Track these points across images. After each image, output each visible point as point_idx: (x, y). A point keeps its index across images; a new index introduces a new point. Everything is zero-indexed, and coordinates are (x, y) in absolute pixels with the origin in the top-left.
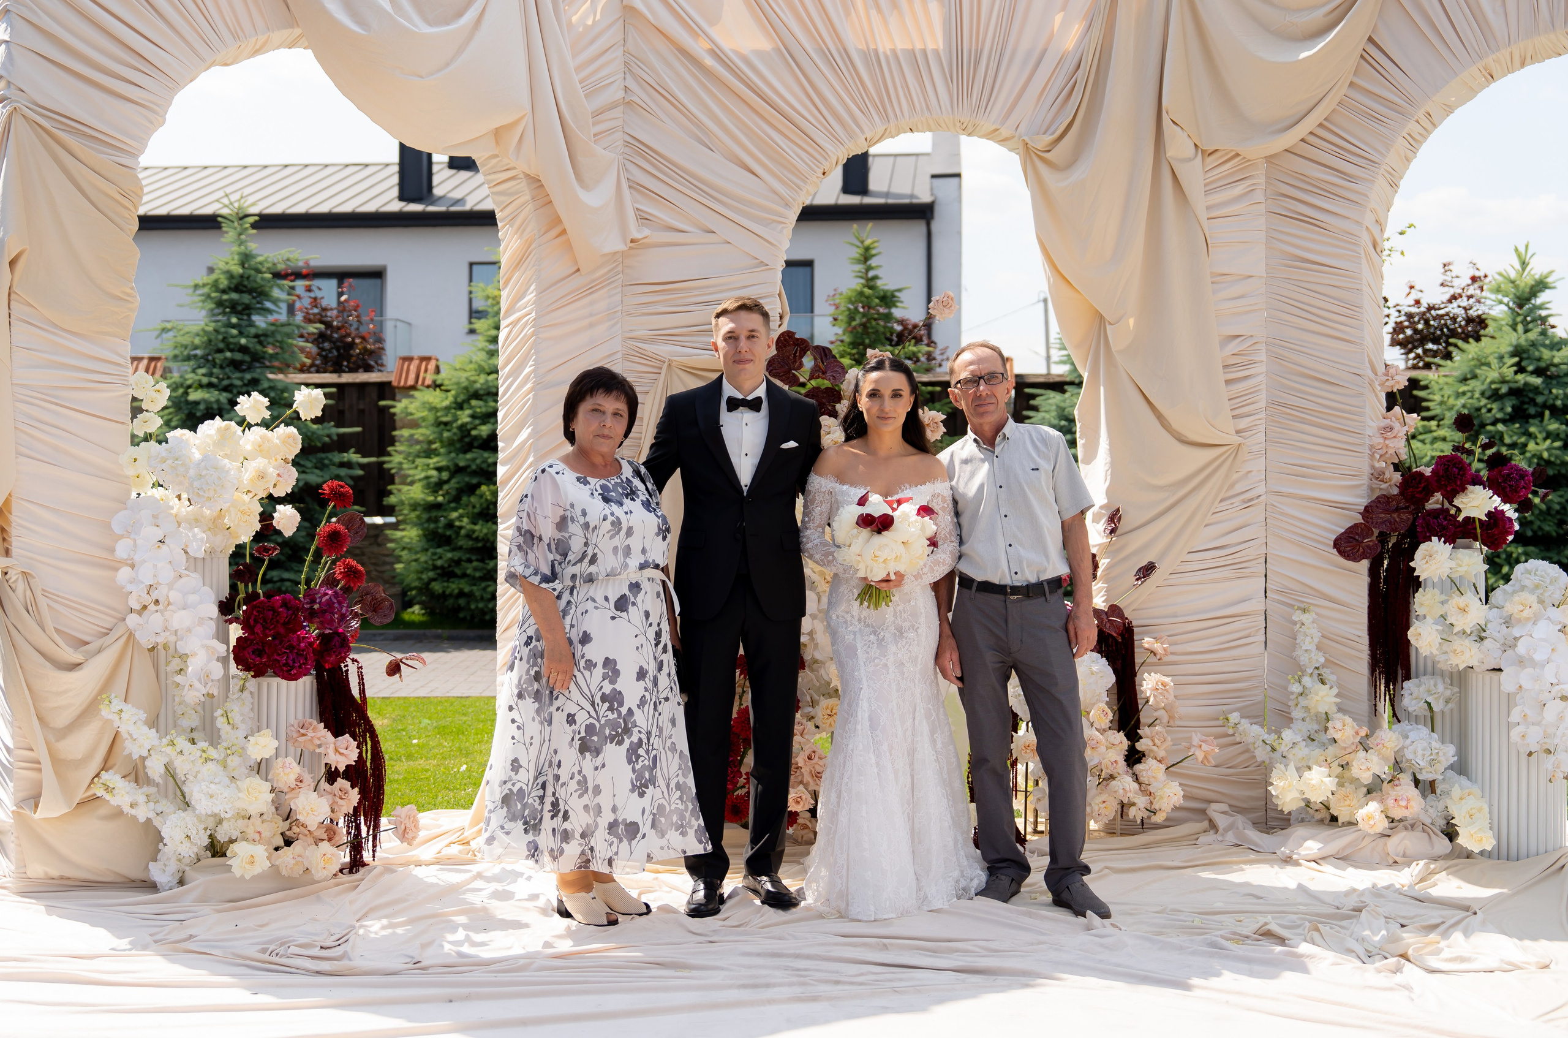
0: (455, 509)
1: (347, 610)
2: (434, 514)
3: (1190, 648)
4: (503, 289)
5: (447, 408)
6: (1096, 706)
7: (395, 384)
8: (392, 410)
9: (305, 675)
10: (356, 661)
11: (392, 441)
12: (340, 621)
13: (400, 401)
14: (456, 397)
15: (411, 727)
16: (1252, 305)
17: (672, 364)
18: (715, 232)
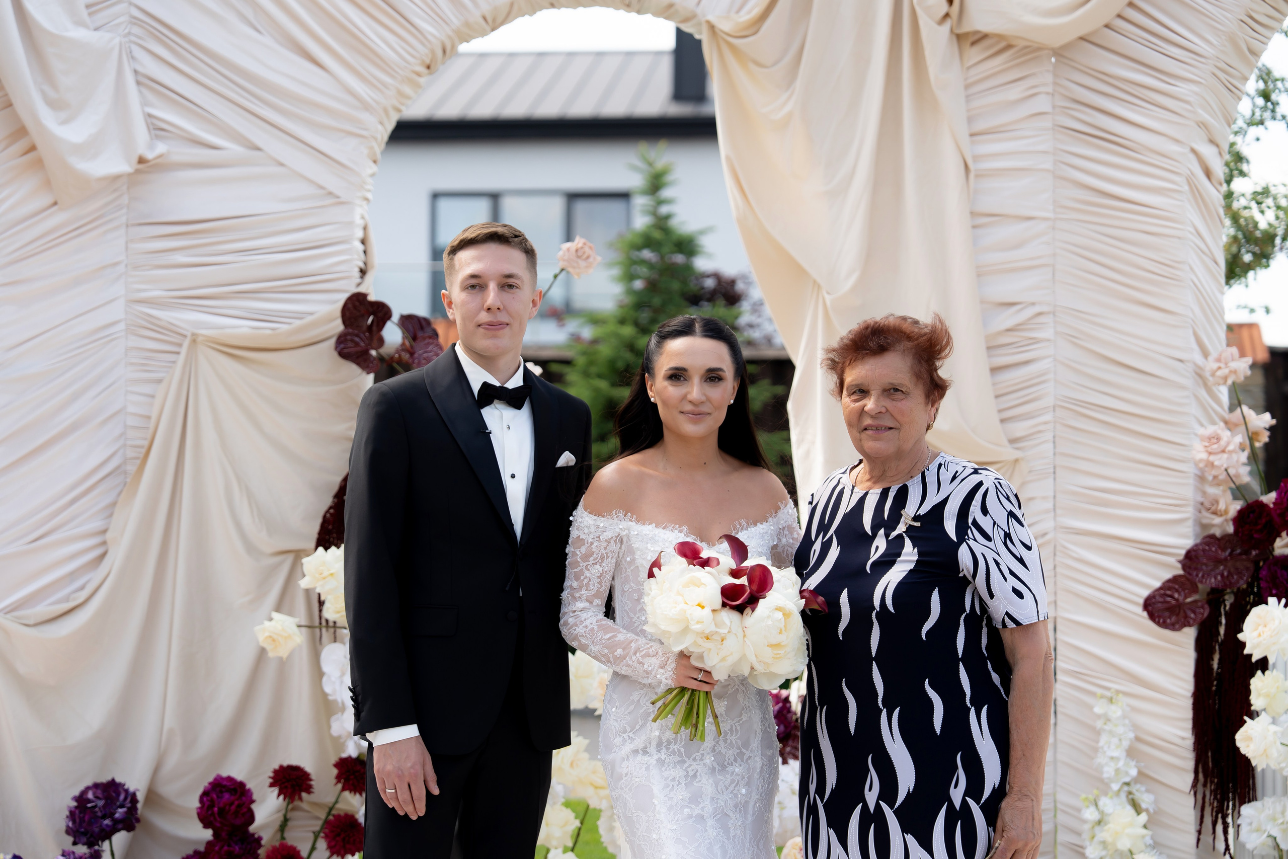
16: (1032, 259)
17: (198, 340)
18: (260, 149)
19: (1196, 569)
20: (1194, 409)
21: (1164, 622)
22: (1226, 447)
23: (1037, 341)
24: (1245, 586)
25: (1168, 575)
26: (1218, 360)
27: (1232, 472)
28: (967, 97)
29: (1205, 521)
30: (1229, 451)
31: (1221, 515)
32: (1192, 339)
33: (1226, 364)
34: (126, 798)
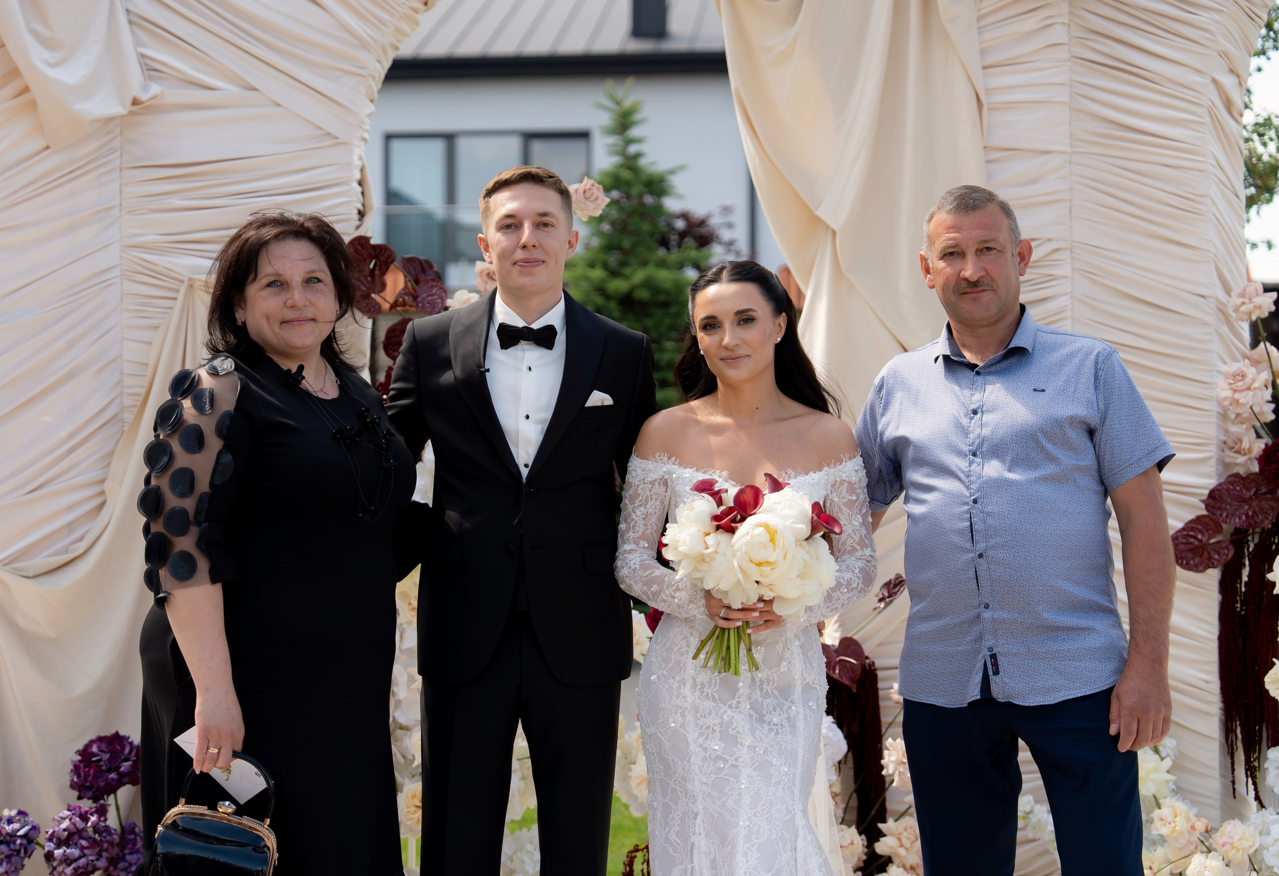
16: (1048, 194)
17: (195, 285)
18: (255, 89)
19: (1219, 509)
20: (1217, 347)
21: (1187, 563)
22: (1251, 384)
23: (1053, 278)
24: (1270, 526)
25: (1191, 516)
26: (1242, 295)
27: (1256, 409)
28: (979, 28)
29: (1228, 460)
30: (1254, 388)
31: (1245, 454)
32: (1215, 274)
33: (1250, 299)
34: (131, 752)
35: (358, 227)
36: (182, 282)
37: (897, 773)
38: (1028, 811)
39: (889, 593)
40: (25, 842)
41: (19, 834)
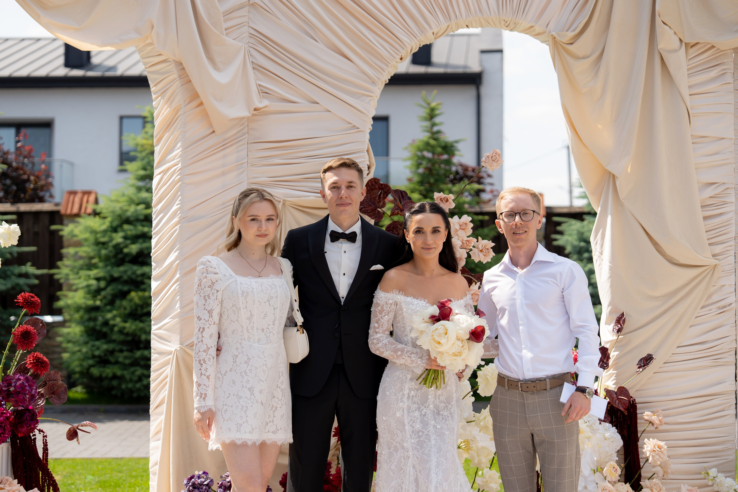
0: (110, 311)
1: (36, 392)
2: (93, 314)
3: (679, 419)
4: (156, 145)
5: (105, 232)
6: (609, 464)
7: (63, 212)
8: (61, 233)
9: (3, 442)
10: (42, 431)
11: (61, 258)
12: (30, 400)
13: (67, 225)
14: (111, 222)
15: (78, 482)
16: (723, 160)
17: (286, 203)
18: (318, 103)
23: (725, 203)
28: (688, 75)
35: (368, 174)
36: (280, 202)
37: (651, 456)
38: (715, 477)
39: (644, 363)
40: (207, 488)
41: (204, 484)
